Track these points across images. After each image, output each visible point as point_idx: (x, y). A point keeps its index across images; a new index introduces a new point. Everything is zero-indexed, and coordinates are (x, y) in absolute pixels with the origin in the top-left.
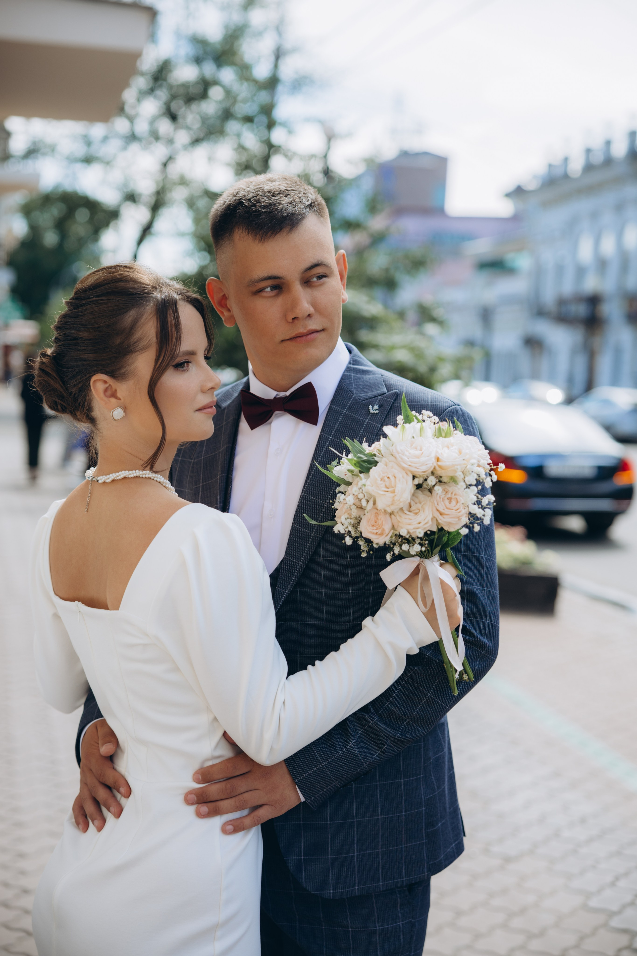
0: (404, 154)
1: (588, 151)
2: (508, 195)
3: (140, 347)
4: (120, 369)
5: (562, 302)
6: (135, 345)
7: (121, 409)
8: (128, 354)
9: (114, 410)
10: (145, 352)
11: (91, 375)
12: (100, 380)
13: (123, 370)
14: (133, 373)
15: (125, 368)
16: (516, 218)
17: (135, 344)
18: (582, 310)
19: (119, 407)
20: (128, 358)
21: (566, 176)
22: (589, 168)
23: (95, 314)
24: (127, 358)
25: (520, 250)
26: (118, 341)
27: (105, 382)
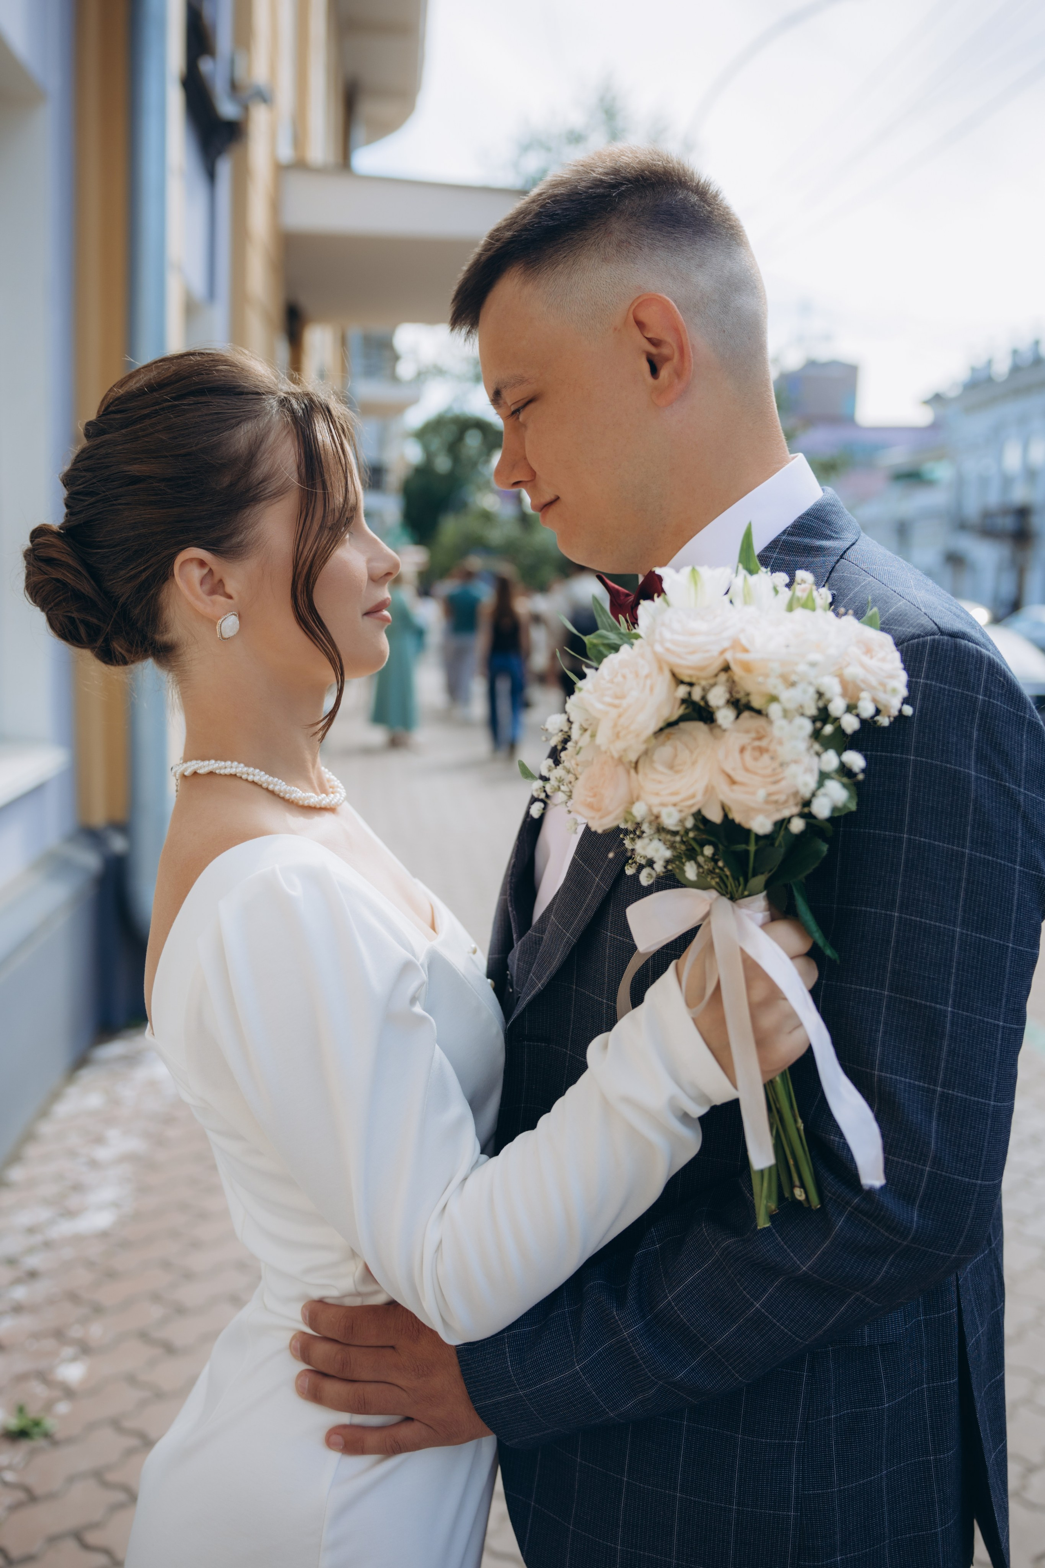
0: (811, 364)
1: (1015, 352)
2: (927, 402)
3: (270, 490)
4: (230, 536)
5: (987, 515)
6: (261, 487)
7: (233, 616)
8: (248, 505)
9: (224, 619)
10: (279, 501)
11: (173, 551)
12: (191, 560)
13: (236, 540)
14: (257, 544)
15: (241, 534)
16: (935, 426)
17: (261, 485)
18: (1008, 523)
19: (232, 613)
20: (247, 514)
21: (990, 380)
22: (1016, 369)
23: (176, 430)
24: (244, 514)
25: (939, 458)
26: (226, 480)
27: (202, 563)
